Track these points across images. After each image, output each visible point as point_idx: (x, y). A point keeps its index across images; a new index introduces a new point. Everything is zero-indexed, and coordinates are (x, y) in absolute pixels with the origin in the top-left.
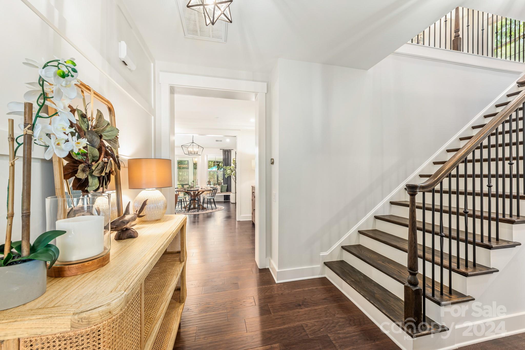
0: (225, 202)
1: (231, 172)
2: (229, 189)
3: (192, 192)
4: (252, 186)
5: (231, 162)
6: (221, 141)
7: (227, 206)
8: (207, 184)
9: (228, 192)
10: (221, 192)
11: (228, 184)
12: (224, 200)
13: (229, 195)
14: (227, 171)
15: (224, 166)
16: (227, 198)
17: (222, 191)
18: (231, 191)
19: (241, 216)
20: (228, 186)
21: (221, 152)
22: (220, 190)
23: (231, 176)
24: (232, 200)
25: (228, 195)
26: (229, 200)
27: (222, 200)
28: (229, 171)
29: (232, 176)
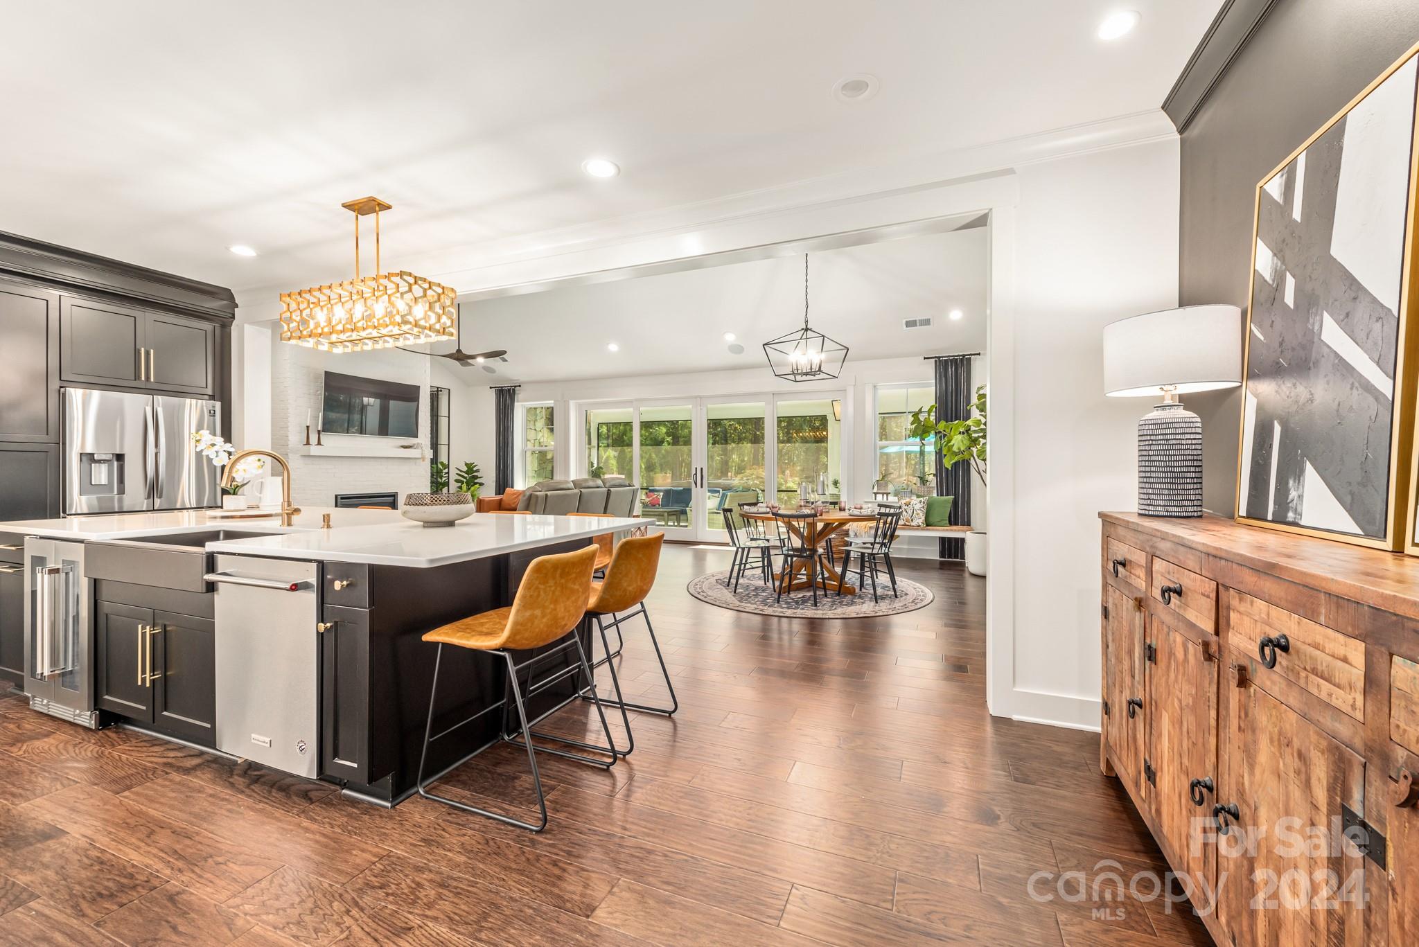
0: (943, 566)
1: (967, 443)
2: (959, 514)
3: (802, 524)
4: (1101, 515)
5: (968, 402)
6: (926, 322)
7: (948, 589)
8: (875, 490)
9: (956, 524)
10: (928, 524)
11: (956, 495)
12: (942, 555)
13: (963, 540)
14: (950, 441)
15: (938, 420)
16: (952, 550)
17: (932, 520)
18: (969, 524)
19: (1017, 689)
20: (955, 503)
21: (929, 369)
22: (923, 518)
23: (969, 464)
24: (972, 563)
25: (956, 540)
26: (963, 557)
27: (933, 554)
28: (958, 442)
29: (972, 461)
